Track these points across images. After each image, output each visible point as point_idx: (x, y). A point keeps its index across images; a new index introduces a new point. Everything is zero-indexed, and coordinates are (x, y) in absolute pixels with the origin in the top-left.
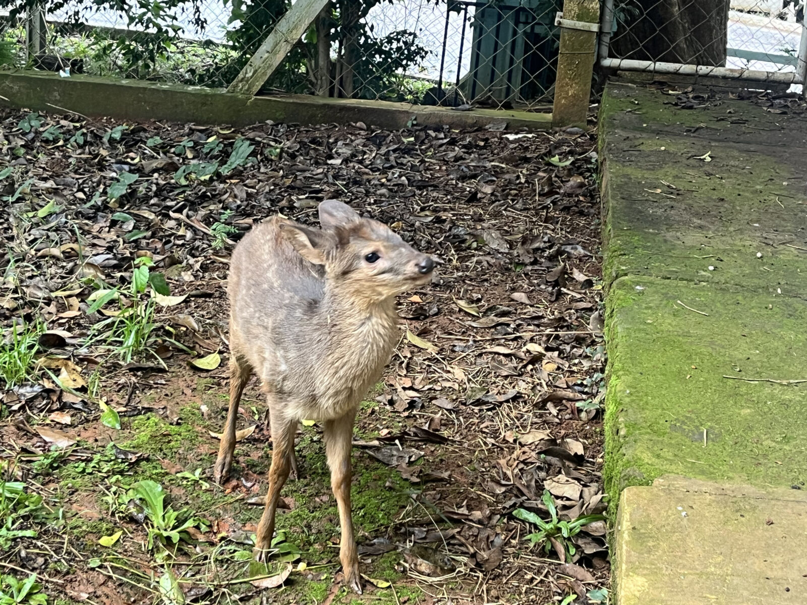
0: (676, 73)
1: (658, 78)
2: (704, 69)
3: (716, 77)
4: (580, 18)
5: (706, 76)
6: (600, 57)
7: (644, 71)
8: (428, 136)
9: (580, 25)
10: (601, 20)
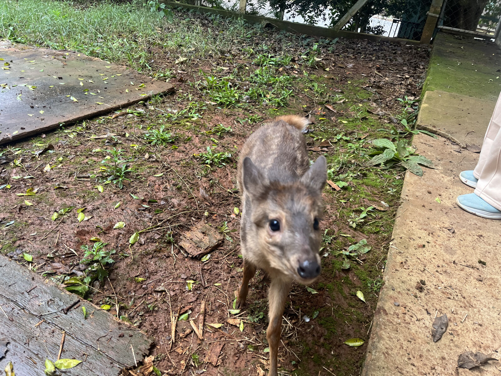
0: (459, 32)
1: (453, 32)
2: (467, 31)
3: (470, 34)
4: (434, 13)
5: (467, 33)
6: (437, 25)
7: (449, 30)
8: (384, 44)
9: (433, 15)
10: (440, 14)
